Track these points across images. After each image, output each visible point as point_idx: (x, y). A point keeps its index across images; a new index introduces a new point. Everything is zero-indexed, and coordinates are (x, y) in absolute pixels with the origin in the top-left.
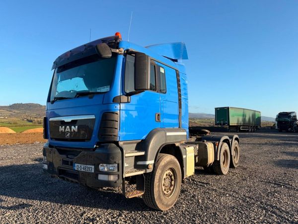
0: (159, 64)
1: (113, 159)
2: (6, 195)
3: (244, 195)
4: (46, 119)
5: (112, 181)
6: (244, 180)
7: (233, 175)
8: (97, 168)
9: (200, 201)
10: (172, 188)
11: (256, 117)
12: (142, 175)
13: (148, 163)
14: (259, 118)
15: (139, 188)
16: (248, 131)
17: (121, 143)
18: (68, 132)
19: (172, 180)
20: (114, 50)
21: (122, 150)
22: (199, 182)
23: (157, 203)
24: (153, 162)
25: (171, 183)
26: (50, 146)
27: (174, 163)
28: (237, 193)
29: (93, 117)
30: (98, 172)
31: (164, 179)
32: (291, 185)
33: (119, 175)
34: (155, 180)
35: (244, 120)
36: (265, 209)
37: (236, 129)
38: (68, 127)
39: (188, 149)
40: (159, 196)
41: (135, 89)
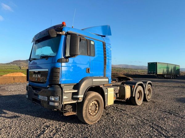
0: (90, 39)
1: (56, 94)
2: (9, 110)
3: (144, 119)
4: (28, 70)
5: (56, 106)
6: (149, 109)
7: (144, 106)
8: (49, 98)
9: (115, 120)
10: (96, 112)
11: (177, 69)
12: (75, 103)
13: (79, 96)
14: (179, 70)
15: (74, 111)
16: (170, 78)
17: (62, 85)
18: (36, 78)
19: (96, 107)
20: (58, 33)
21: (62, 89)
22: (120, 109)
23: (85, 119)
24: (82, 96)
25: (96, 108)
26: (29, 85)
27: (98, 97)
28: (140, 117)
29: (47, 70)
30: (49, 100)
31: (91, 106)
32: (179, 114)
33: (59, 103)
34: (84, 107)
35: (168, 71)
36: (153, 127)
37: (162, 76)
38: (36, 75)
39: (109, 89)
40: (86, 116)
41: (70, 55)
